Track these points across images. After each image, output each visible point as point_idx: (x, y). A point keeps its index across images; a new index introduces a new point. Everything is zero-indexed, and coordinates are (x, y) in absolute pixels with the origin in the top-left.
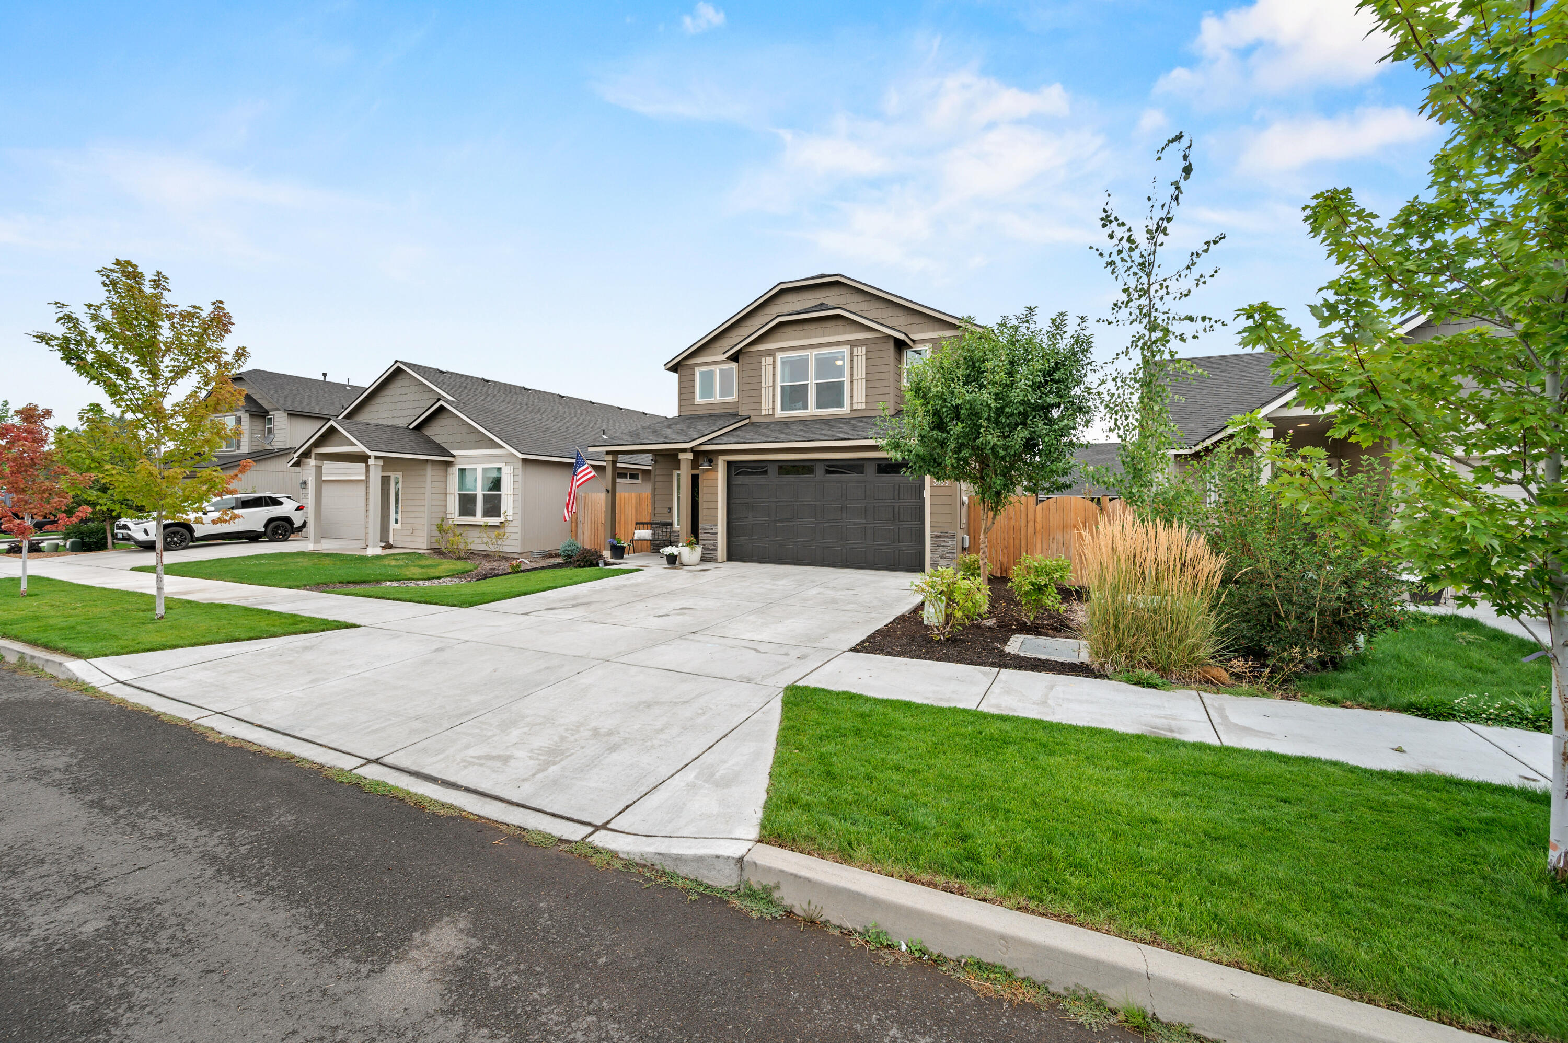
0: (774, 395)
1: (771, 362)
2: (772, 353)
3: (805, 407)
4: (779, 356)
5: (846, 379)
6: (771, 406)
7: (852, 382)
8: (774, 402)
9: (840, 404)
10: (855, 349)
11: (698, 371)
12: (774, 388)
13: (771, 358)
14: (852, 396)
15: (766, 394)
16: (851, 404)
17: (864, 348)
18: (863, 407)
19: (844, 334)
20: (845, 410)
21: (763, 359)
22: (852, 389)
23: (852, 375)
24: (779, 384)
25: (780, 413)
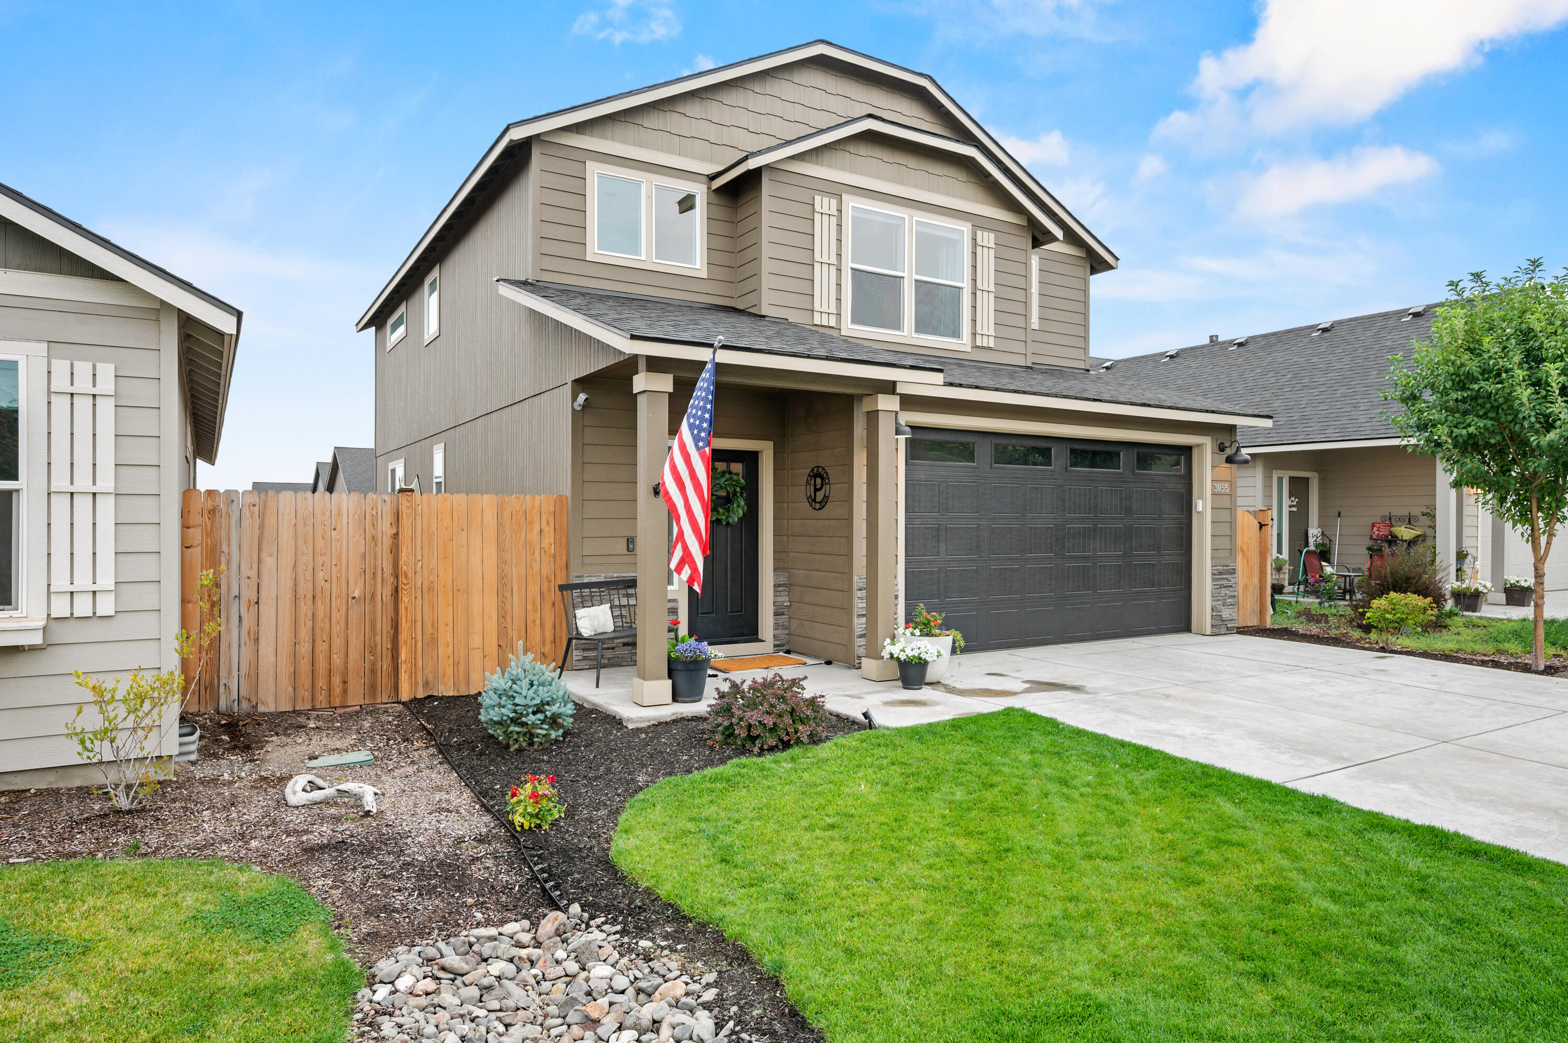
0: (839, 285)
1: (834, 211)
2: (836, 191)
3: (897, 325)
4: (851, 203)
5: (966, 285)
6: (833, 309)
7: (974, 294)
8: (839, 300)
9: (955, 333)
10: (979, 233)
11: (594, 170)
12: (839, 270)
13: (834, 202)
14: (974, 321)
15: (823, 278)
16: (974, 334)
17: (992, 236)
18: (992, 345)
19: (961, 197)
20: (963, 344)
21: (818, 199)
22: (974, 307)
23: (974, 280)
24: (849, 264)
25: (849, 328)
